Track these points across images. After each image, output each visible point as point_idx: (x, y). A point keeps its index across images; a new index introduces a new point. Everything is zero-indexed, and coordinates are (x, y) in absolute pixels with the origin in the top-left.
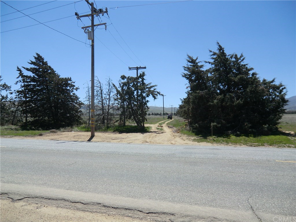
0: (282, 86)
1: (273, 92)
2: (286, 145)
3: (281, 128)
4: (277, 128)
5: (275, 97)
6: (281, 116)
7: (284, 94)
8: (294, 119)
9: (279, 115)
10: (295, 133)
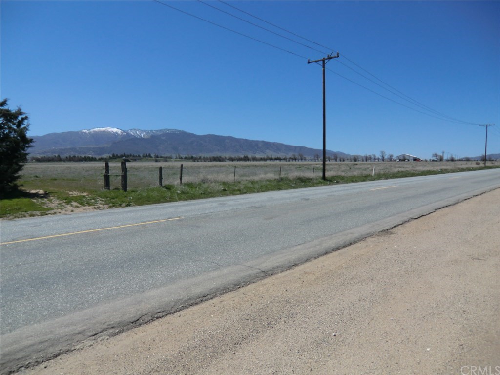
0: (21, 114)
1: (7, 122)
2: (28, 214)
3: (22, 185)
4: (16, 186)
5: (10, 132)
6: (21, 166)
7: (25, 128)
8: (49, 170)
9: (17, 164)
10: (46, 192)
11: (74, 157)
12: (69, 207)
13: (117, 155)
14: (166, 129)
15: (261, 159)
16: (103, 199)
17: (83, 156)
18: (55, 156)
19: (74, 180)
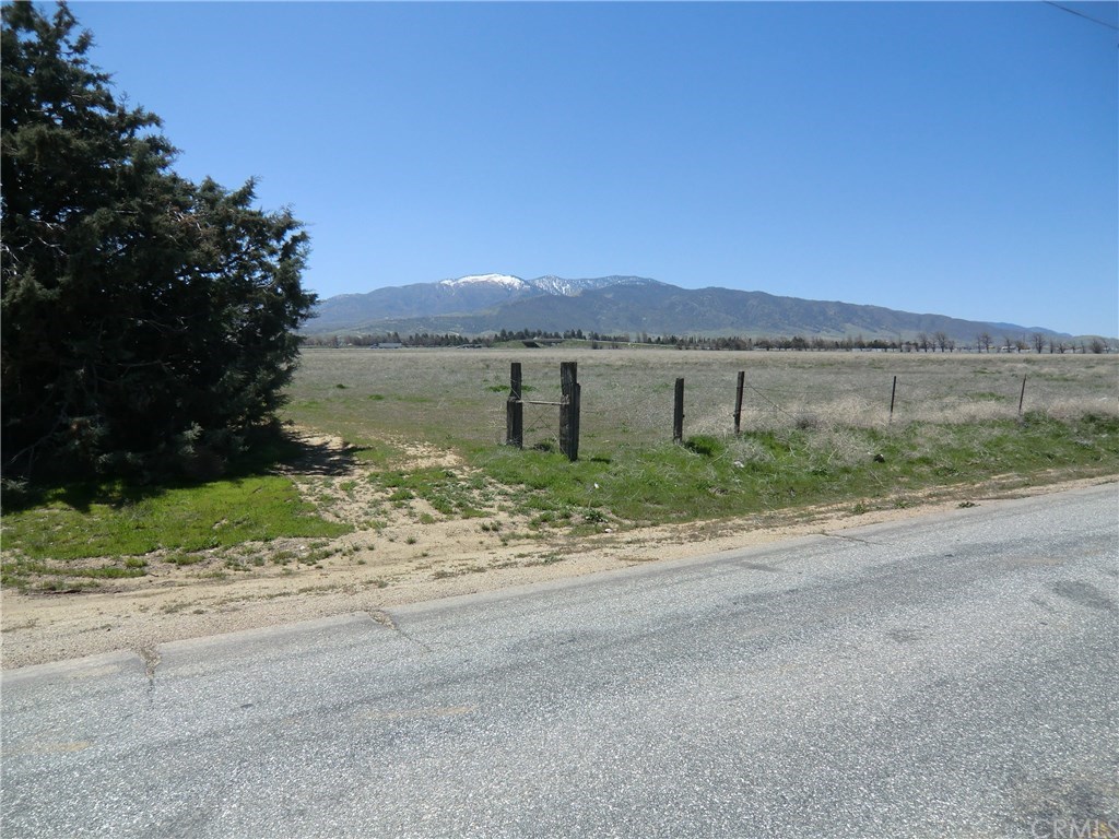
0: (290, 225)
1: (256, 250)
3: (291, 421)
4: (275, 423)
5: (262, 277)
6: (286, 372)
7: (297, 261)
8: (373, 367)
9: (271, 367)
10: (346, 444)
11: (426, 336)
12: (403, 520)
13: (511, 333)
14: (615, 277)
15: (837, 346)
16: (506, 488)
17: (443, 334)
18: (389, 335)
19: (423, 400)
